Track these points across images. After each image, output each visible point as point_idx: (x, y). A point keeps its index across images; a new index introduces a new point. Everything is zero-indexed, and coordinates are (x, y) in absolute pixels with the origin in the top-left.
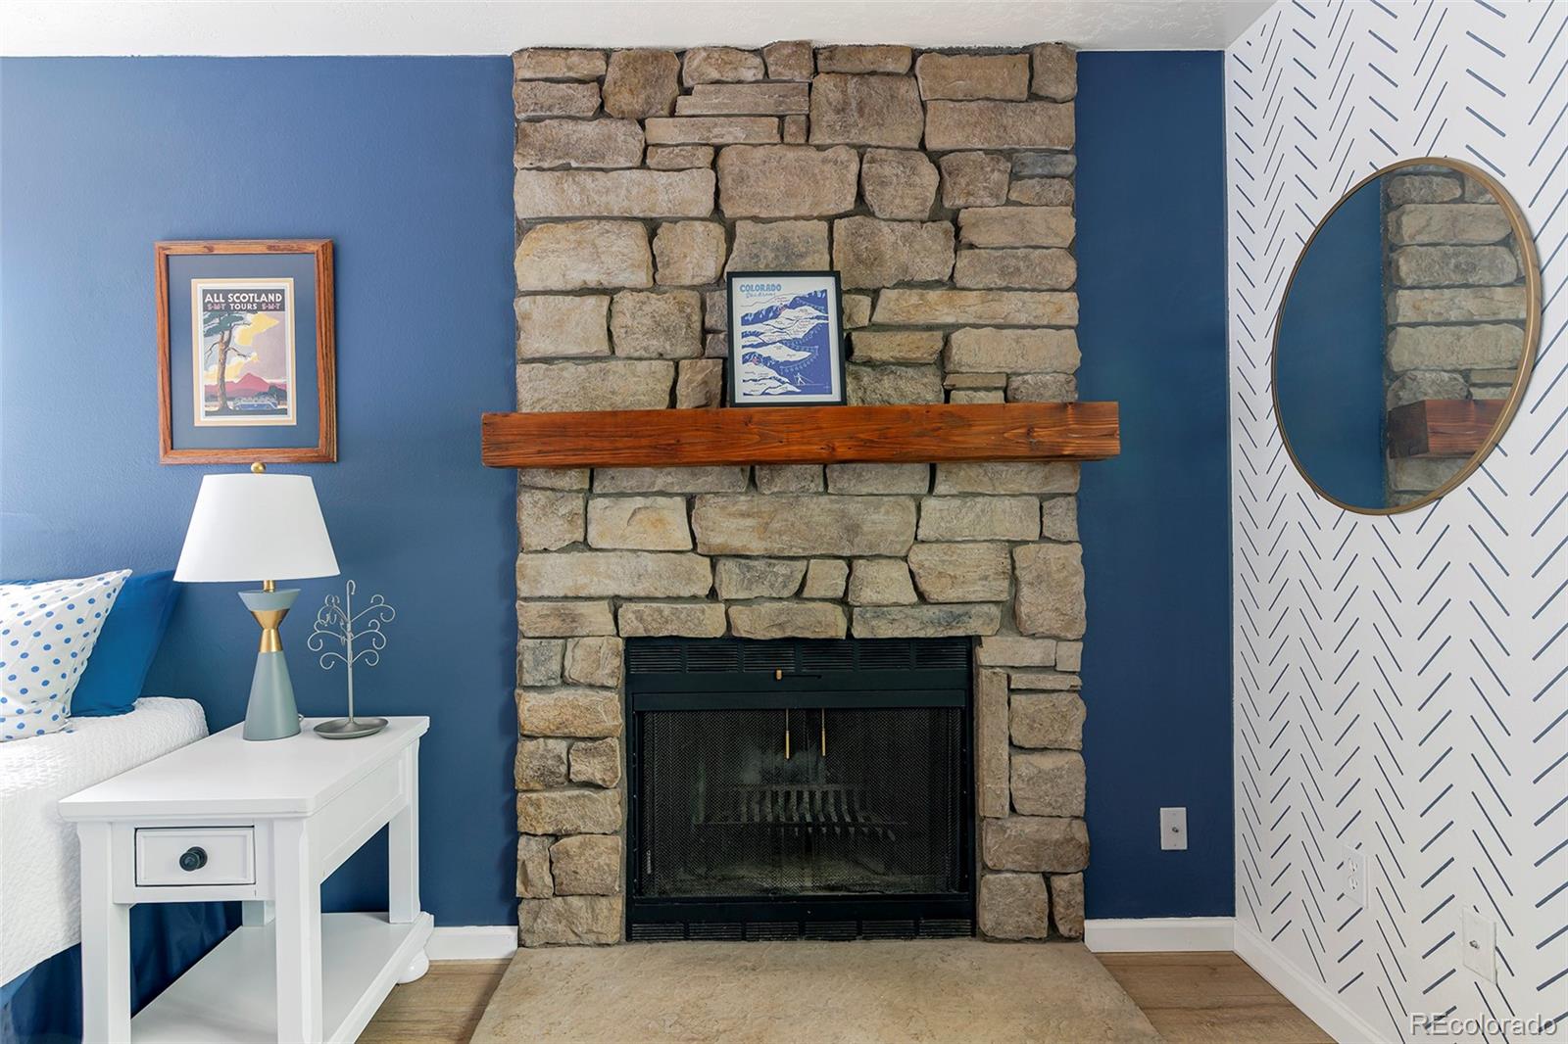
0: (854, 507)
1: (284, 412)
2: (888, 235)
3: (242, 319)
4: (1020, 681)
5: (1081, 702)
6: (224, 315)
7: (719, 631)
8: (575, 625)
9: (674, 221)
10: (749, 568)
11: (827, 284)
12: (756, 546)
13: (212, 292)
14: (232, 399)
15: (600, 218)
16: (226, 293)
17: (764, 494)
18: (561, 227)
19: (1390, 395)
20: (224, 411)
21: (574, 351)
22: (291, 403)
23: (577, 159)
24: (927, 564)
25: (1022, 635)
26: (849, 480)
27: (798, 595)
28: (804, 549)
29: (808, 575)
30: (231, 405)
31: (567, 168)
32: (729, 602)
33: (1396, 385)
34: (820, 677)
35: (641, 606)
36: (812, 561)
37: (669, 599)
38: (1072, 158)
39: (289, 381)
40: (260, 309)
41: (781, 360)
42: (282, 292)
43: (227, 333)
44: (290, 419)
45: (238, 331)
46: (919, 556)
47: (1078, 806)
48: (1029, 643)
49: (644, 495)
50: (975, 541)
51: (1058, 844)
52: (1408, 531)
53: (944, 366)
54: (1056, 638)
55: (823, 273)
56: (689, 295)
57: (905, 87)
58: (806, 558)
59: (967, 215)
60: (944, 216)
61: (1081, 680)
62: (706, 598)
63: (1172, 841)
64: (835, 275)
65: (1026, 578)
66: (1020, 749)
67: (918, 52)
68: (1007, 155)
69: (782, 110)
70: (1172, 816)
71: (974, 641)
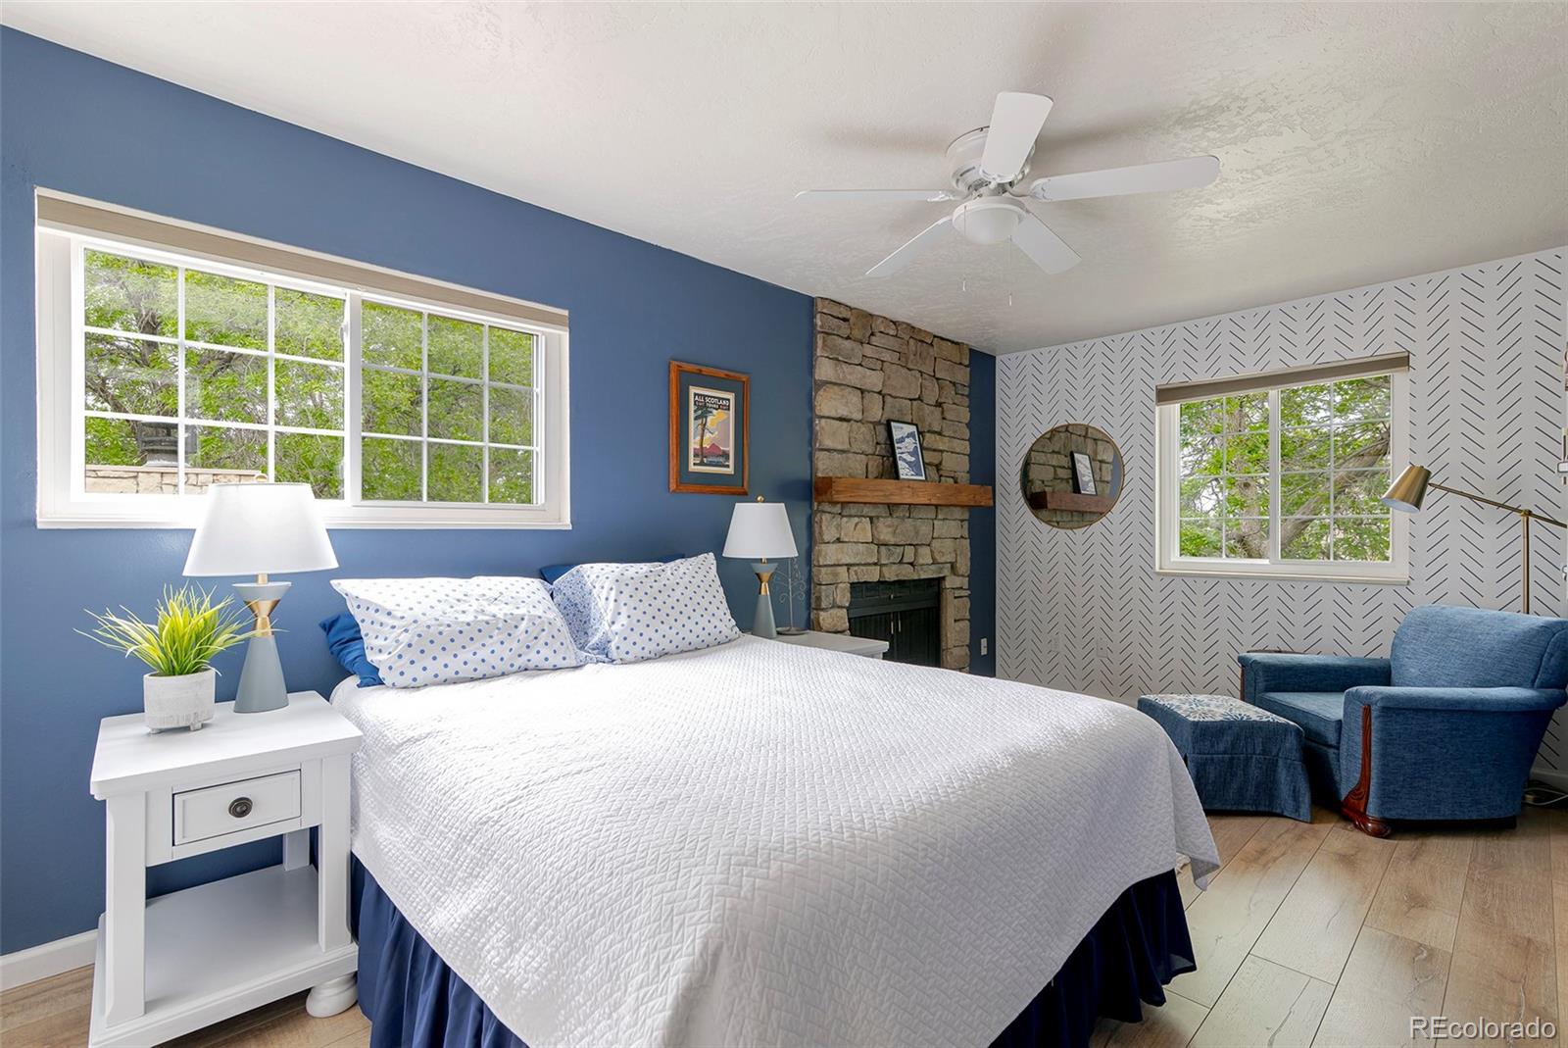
0: (919, 522)
1: (728, 466)
2: (927, 409)
3: (711, 412)
4: (957, 593)
5: (969, 600)
6: (704, 410)
7: (876, 579)
8: (837, 578)
9: (869, 392)
10: (889, 550)
11: (913, 429)
12: (892, 541)
13: (699, 395)
14: (706, 457)
15: (849, 386)
16: (705, 396)
17: (893, 517)
18: (836, 387)
20: (702, 464)
21: (840, 447)
22: (732, 461)
23: (842, 356)
24: (936, 547)
25: (955, 575)
26: (917, 512)
27: (901, 562)
28: (905, 541)
29: (905, 552)
30: (705, 460)
31: (837, 359)
32: (882, 565)
34: (902, 597)
35: (856, 568)
36: (906, 546)
37: (865, 565)
38: (968, 389)
39: (731, 449)
40: (719, 408)
41: (909, 460)
42: (729, 400)
43: (704, 419)
44: (730, 470)
45: (709, 419)
46: (935, 544)
47: (968, 642)
48: (957, 578)
49: (859, 516)
50: (946, 538)
51: (964, 656)
52: (1079, 534)
53: (938, 467)
54: (962, 576)
55: (911, 423)
56: (871, 426)
57: (931, 350)
58: (904, 545)
59: (945, 406)
60: (939, 405)
61: (969, 592)
62: (875, 564)
63: (984, 652)
64: (916, 425)
65: (958, 553)
66: (955, 621)
67: (935, 336)
68: (954, 384)
69: (901, 350)
70: (984, 642)
71: (944, 578)
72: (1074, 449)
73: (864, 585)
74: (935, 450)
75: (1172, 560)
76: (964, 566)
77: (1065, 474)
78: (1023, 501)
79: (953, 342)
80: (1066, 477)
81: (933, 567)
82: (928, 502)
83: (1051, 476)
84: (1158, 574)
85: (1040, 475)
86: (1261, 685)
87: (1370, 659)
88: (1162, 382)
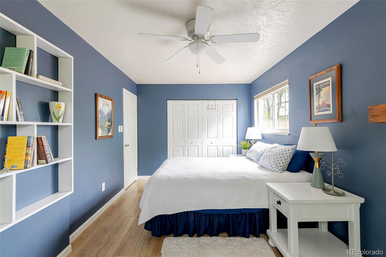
1: (330, 110)
3: (322, 90)
6: (319, 90)
13: (317, 85)
14: (320, 108)
16: (319, 85)
20: (319, 111)
22: (331, 108)
30: (320, 110)
39: (331, 103)
40: (325, 86)
42: (329, 81)
43: (319, 94)
44: (331, 112)
45: (321, 92)
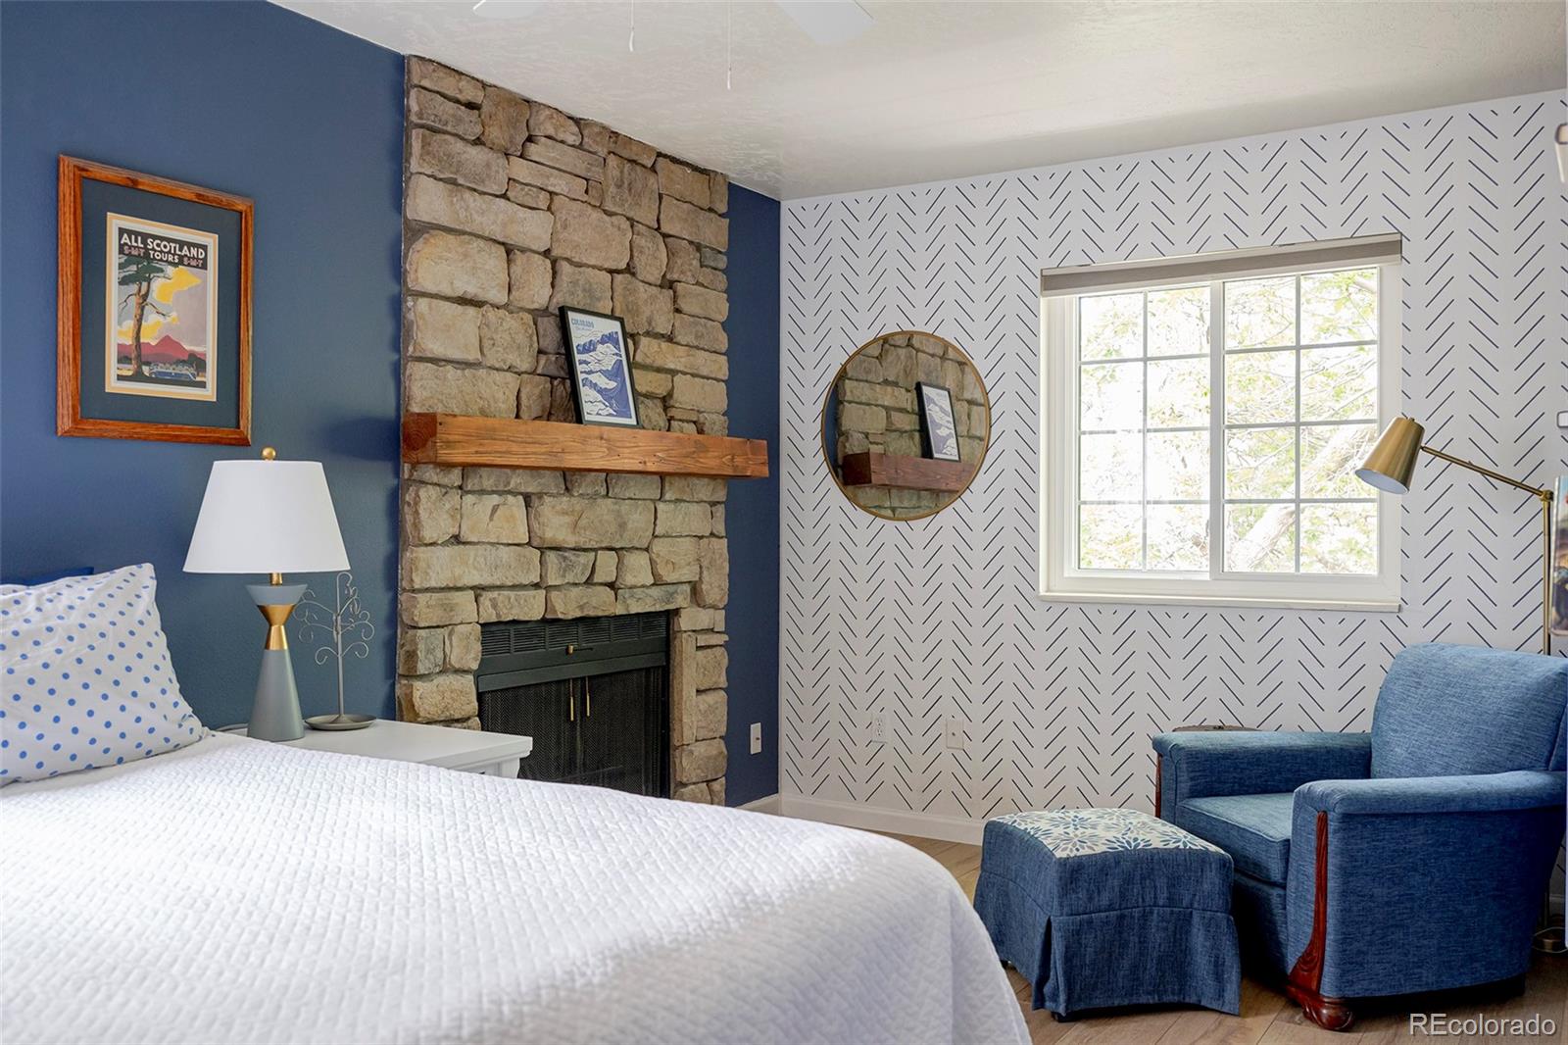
0: (625, 506)
1: (202, 385)
2: (643, 292)
3: (162, 271)
4: (703, 640)
5: (726, 653)
6: (142, 266)
7: (537, 614)
8: (452, 614)
9: (523, 250)
10: (565, 558)
11: (616, 327)
12: (571, 541)
13: (130, 233)
14: (148, 364)
15: (478, 236)
16: (145, 236)
17: (573, 496)
18: (451, 238)
19: (840, 444)
20: (138, 377)
21: (457, 355)
22: (211, 375)
23: (465, 176)
24: (661, 554)
25: (699, 606)
26: (622, 486)
27: (589, 582)
28: (597, 542)
29: (597, 563)
30: (146, 370)
31: (453, 182)
32: (548, 588)
33: (842, 439)
34: (591, 649)
35: (495, 594)
36: (599, 552)
37: (514, 587)
38: (725, 258)
39: (210, 351)
40: (181, 262)
41: (603, 387)
42: (205, 248)
43: (145, 284)
44: (209, 394)
45: (157, 284)
46: (658, 547)
47: (723, 730)
48: (703, 611)
49: (500, 493)
50: (681, 536)
51: (716, 758)
52: (918, 530)
53: (666, 401)
54: (715, 607)
55: (612, 317)
56: (529, 318)
57: (652, 179)
58: (595, 550)
59: (679, 287)
60: (668, 284)
61: (726, 638)
62: (537, 586)
63: (756, 747)
64: (621, 320)
65: (705, 563)
66: (698, 692)
67: (659, 154)
68: (698, 247)
69: (588, 175)
70: (756, 730)
71: (676, 612)
72: (922, 378)
73: (512, 629)
74: (659, 370)
75: (1066, 575)
76: (716, 586)
77: (909, 422)
78: (825, 469)
79: (695, 169)
80: (908, 428)
81: (656, 592)
82: (640, 467)
83: (882, 424)
84: (1043, 600)
85: (862, 423)
86: (1185, 786)
87: (1348, 735)
88: (1050, 264)
